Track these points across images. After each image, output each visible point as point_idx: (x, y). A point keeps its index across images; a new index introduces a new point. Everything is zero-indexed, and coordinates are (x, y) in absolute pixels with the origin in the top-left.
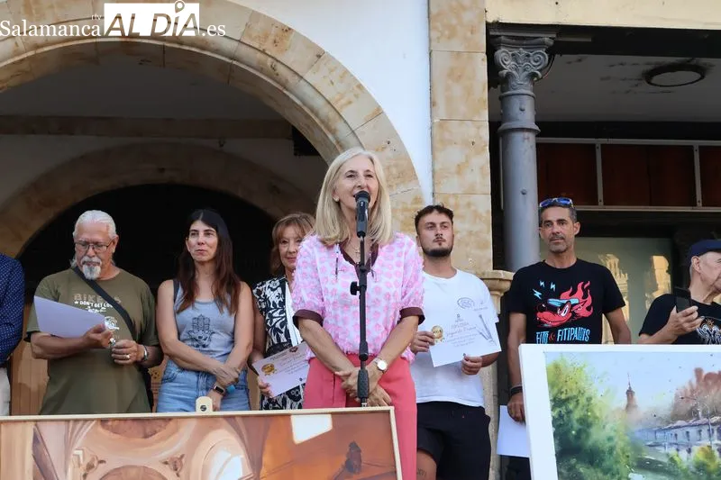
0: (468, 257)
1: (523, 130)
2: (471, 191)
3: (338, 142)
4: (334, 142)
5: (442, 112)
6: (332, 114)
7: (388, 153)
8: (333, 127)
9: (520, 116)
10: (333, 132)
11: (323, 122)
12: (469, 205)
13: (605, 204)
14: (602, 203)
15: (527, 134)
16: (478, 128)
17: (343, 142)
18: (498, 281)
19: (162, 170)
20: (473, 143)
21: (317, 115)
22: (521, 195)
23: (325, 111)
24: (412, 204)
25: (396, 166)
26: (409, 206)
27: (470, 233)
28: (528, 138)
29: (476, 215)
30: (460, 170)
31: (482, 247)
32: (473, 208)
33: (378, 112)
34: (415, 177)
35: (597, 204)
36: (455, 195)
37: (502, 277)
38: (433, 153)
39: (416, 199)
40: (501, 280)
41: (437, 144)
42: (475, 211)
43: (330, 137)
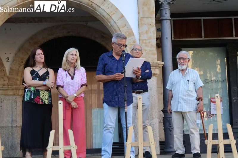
0: (149, 57)
1: (166, 19)
2: (150, 38)
3: (111, 25)
4: (110, 25)
5: (141, 15)
6: (109, 17)
7: (125, 28)
8: (109, 21)
9: (166, 15)
10: (110, 22)
11: (106, 19)
12: (149, 42)
13: (204, 37)
14: (203, 37)
15: (168, 21)
16: (152, 19)
17: (112, 25)
18: (158, 65)
19: (69, 32)
20: (151, 24)
21: (105, 17)
22: (166, 39)
23: (107, 16)
24: (133, 43)
25: (128, 32)
26: (132, 44)
27: (150, 51)
28: (168, 22)
29: (152, 45)
30: (147, 32)
31: (153, 54)
32: (151, 43)
33: (122, 16)
34: (133, 35)
35: (202, 38)
36: (145, 40)
37: (159, 63)
38: (139, 28)
39: (134, 41)
40: (159, 64)
41: (140, 25)
42: (151, 44)
43: (109, 24)
